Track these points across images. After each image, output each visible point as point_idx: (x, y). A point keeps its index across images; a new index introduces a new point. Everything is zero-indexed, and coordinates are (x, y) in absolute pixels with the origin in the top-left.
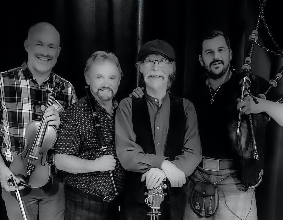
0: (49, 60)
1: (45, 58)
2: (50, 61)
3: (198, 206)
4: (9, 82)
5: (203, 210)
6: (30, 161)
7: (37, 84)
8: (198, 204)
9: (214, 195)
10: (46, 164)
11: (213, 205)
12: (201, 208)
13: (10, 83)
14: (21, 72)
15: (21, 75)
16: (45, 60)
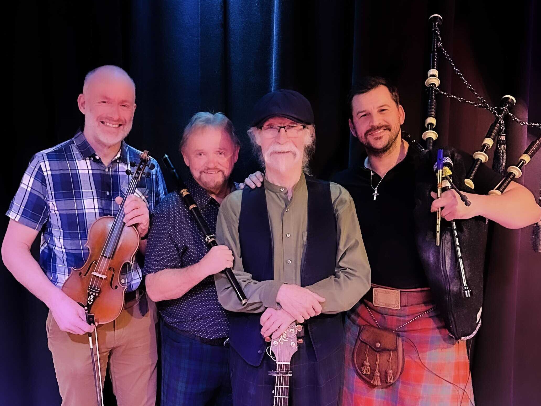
0: (120, 125)
1: (115, 123)
2: (122, 127)
3: (369, 367)
4: (59, 167)
5: (378, 376)
6: (93, 281)
7: (103, 166)
8: (368, 364)
9: (396, 350)
10: (119, 287)
11: (394, 367)
12: (373, 371)
13: (61, 168)
14: (75, 148)
15: (76, 152)
16: (114, 126)
